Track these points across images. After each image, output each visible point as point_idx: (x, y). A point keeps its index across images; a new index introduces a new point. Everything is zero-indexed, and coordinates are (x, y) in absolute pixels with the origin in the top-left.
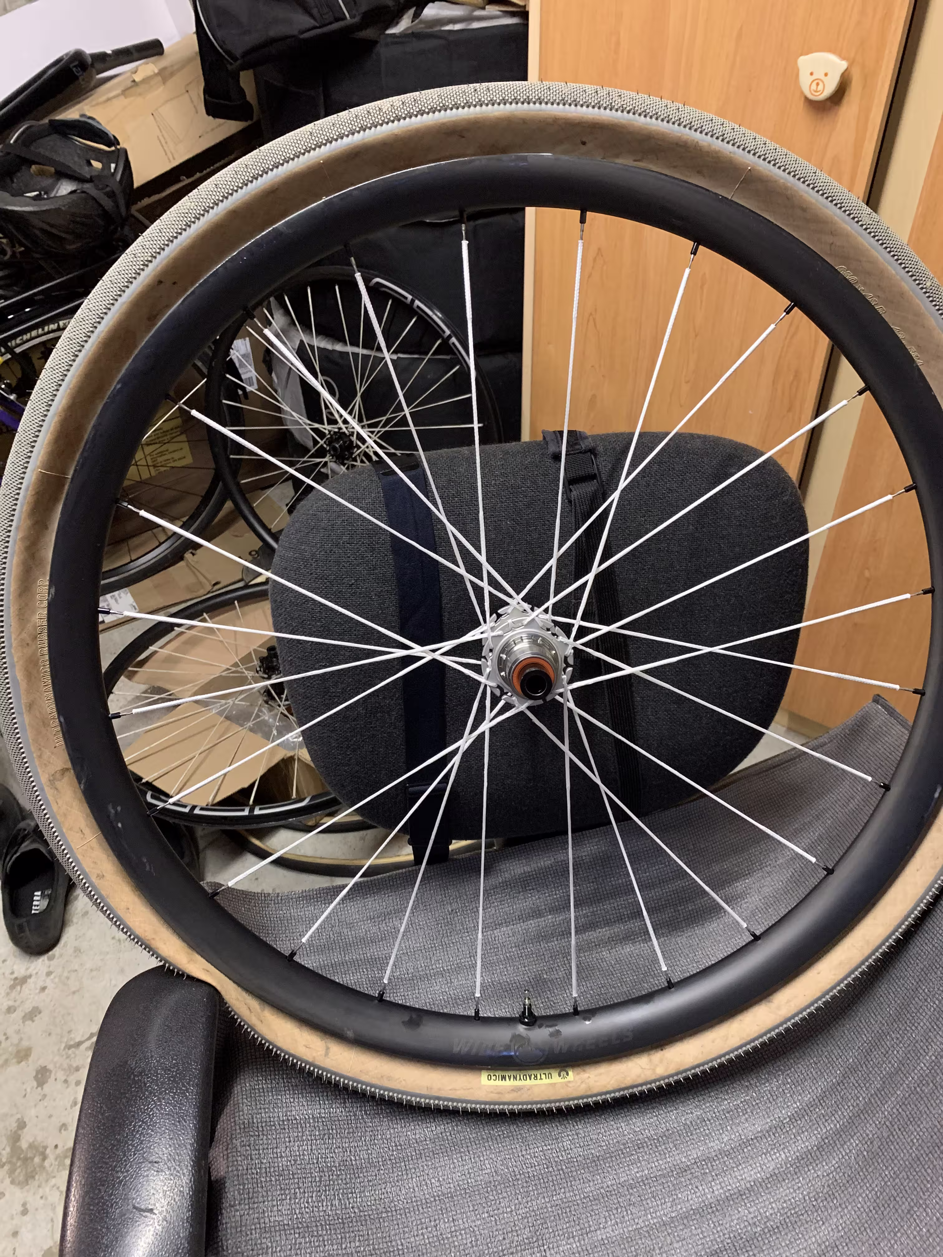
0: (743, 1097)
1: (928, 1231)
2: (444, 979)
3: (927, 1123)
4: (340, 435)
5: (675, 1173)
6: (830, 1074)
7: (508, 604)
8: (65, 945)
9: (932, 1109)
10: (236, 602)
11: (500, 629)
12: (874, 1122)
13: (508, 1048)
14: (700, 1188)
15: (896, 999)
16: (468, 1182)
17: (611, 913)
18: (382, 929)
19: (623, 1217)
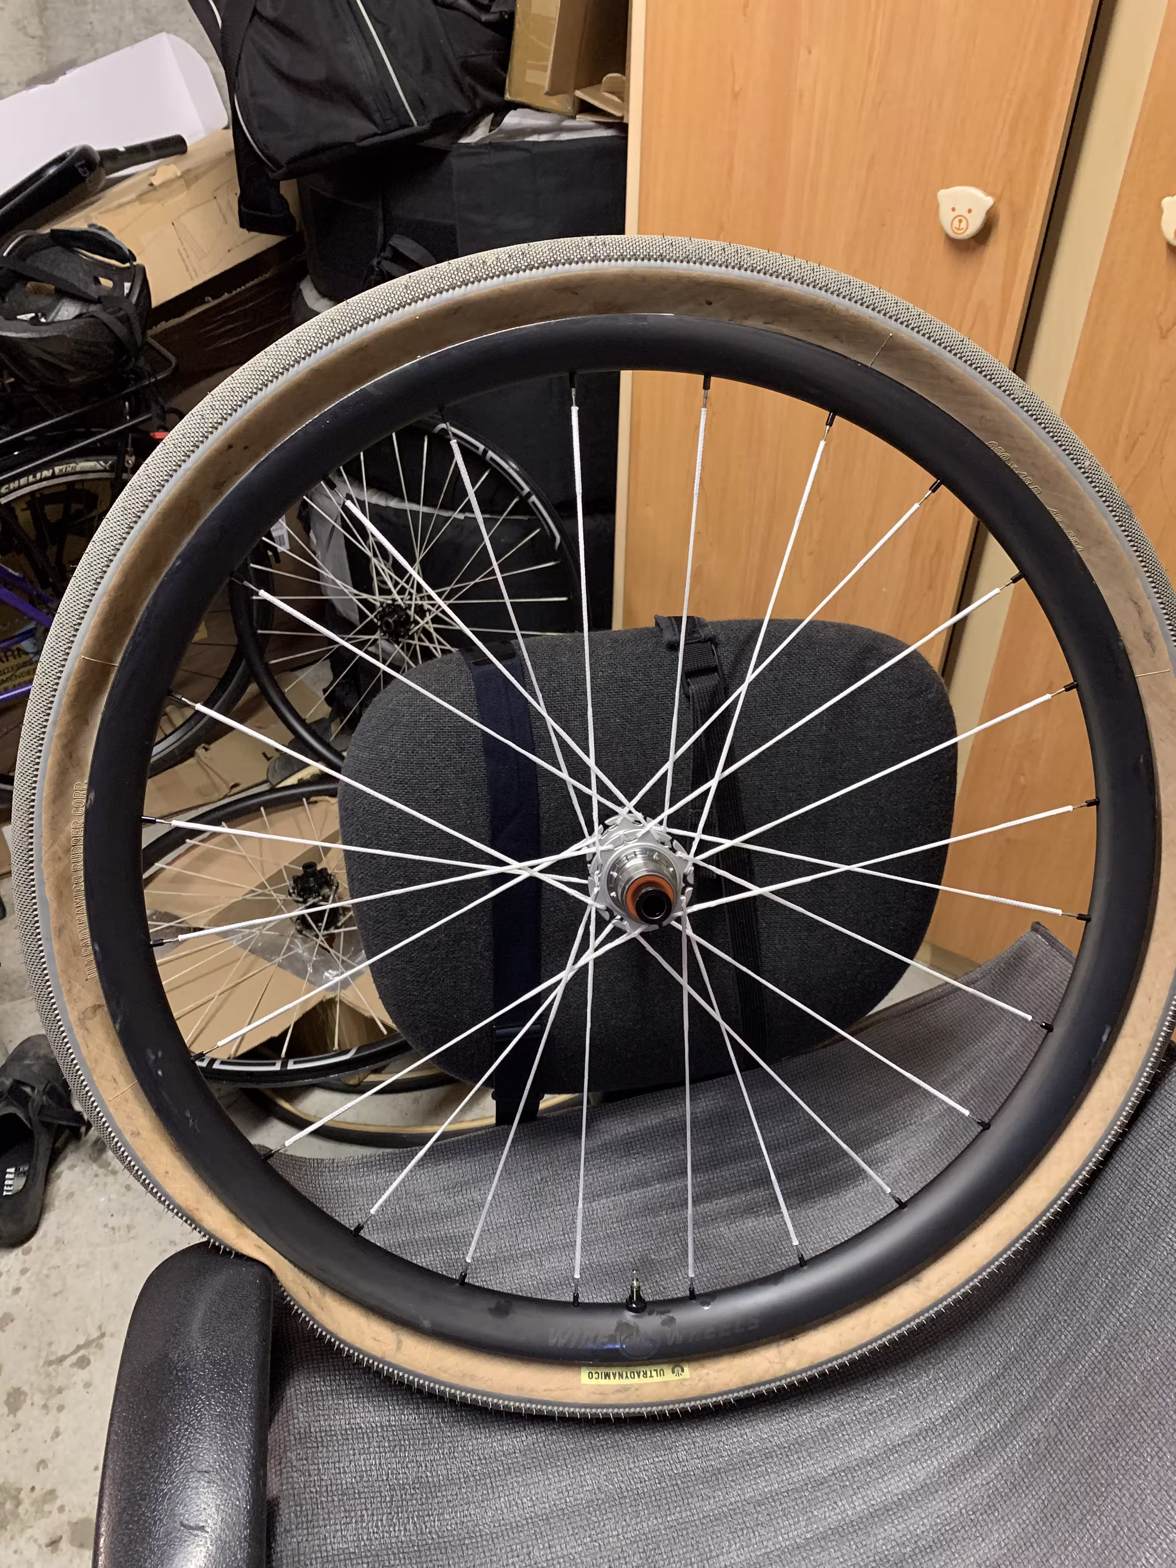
0: (888, 1396)
1: (1104, 1541)
2: (533, 1261)
3: (1100, 1417)
4: (394, 608)
5: (810, 1486)
6: (988, 1366)
7: (616, 814)
8: (44, 1236)
9: (1104, 1400)
10: (262, 809)
11: (611, 843)
12: (1040, 1420)
13: (612, 1339)
14: (840, 1504)
15: (1063, 1275)
16: (566, 1502)
17: (730, 1180)
18: (458, 1202)
19: (750, 1539)
